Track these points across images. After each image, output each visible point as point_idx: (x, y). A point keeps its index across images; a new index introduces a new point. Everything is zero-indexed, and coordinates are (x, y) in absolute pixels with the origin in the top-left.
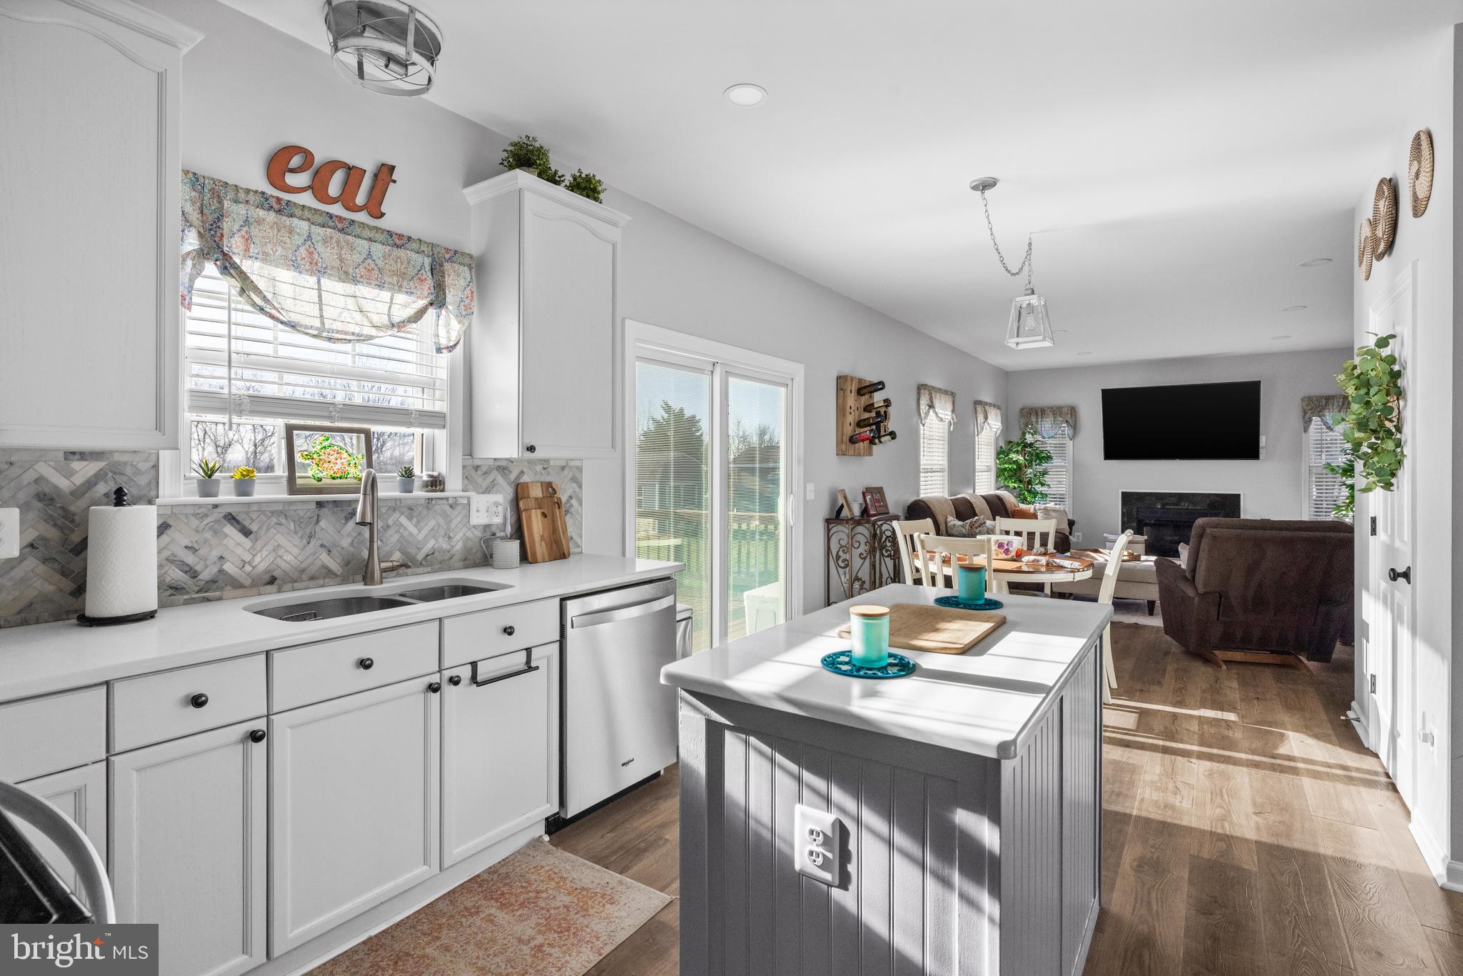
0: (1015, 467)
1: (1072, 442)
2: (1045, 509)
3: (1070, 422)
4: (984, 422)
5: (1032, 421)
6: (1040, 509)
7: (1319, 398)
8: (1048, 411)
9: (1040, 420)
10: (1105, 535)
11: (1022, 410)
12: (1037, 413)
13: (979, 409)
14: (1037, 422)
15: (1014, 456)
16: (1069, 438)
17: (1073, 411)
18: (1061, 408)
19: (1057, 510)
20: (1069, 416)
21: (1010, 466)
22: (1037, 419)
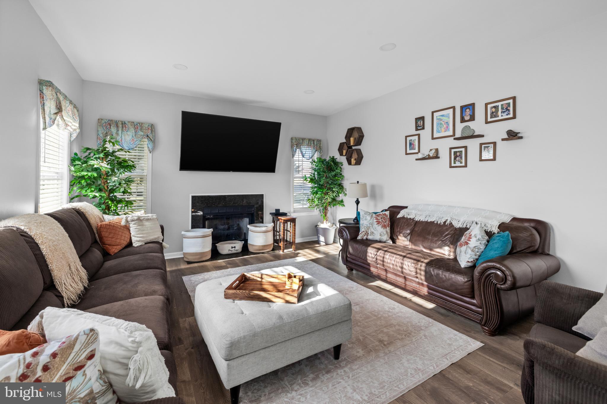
0: (96, 175)
1: (151, 154)
2: (139, 219)
3: (151, 136)
4: (56, 113)
5: (111, 132)
6: (132, 221)
7: (299, 139)
8: (129, 124)
9: (120, 132)
10: (183, 233)
11: (100, 120)
12: (117, 127)
13: (48, 92)
14: (117, 134)
15: (95, 163)
16: (149, 150)
17: (152, 127)
18: (142, 123)
19: (150, 219)
20: (150, 131)
21: (90, 174)
22: (118, 131)
